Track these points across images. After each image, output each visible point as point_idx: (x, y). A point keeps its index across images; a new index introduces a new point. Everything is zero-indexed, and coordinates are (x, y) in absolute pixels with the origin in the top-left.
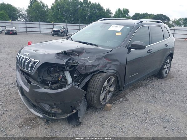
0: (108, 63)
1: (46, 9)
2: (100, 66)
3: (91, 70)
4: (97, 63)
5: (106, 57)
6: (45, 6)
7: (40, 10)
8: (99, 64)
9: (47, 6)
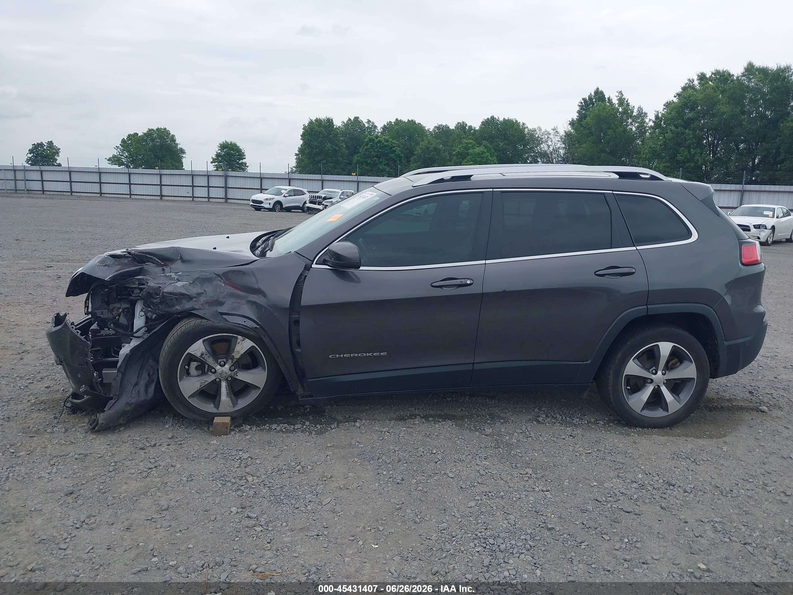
0: (232, 295)
1: (638, 128)
2: (202, 299)
3: (178, 307)
4: (194, 291)
5: (226, 276)
6: (635, 114)
7: (610, 132)
8: (199, 294)
9: (642, 115)
